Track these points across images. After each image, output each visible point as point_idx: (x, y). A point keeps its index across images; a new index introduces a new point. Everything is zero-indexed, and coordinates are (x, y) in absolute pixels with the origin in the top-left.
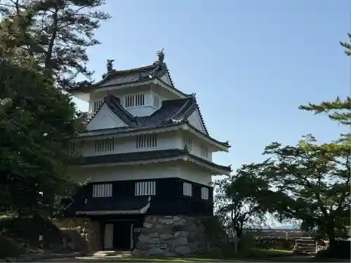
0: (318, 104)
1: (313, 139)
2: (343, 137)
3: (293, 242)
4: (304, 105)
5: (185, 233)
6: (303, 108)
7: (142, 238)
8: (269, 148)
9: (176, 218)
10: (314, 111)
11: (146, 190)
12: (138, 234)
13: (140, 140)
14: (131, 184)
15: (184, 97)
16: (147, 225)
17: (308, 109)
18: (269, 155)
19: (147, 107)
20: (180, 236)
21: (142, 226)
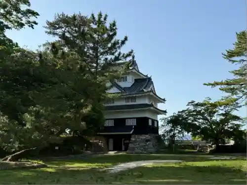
0: (213, 83)
1: (210, 99)
2: (223, 98)
3: (197, 146)
4: (205, 83)
5: (151, 143)
6: (205, 84)
7: (131, 145)
8: (190, 103)
9: (147, 136)
10: (211, 86)
11: (132, 123)
12: (128, 143)
13: (127, 99)
14: (124, 120)
15: (145, 77)
16: (133, 139)
17: (208, 85)
18: (189, 106)
19: (129, 82)
20: (150, 144)
21: (130, 140)
